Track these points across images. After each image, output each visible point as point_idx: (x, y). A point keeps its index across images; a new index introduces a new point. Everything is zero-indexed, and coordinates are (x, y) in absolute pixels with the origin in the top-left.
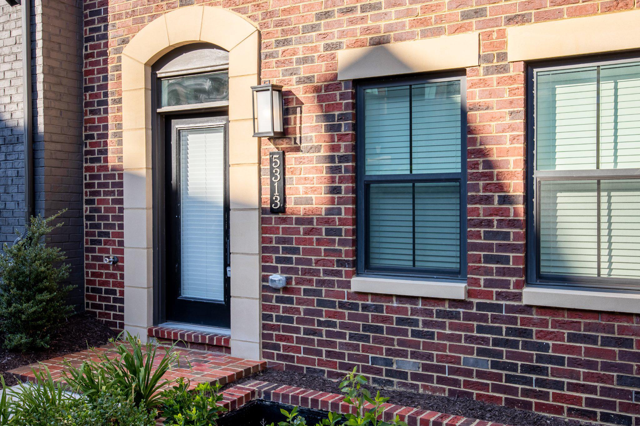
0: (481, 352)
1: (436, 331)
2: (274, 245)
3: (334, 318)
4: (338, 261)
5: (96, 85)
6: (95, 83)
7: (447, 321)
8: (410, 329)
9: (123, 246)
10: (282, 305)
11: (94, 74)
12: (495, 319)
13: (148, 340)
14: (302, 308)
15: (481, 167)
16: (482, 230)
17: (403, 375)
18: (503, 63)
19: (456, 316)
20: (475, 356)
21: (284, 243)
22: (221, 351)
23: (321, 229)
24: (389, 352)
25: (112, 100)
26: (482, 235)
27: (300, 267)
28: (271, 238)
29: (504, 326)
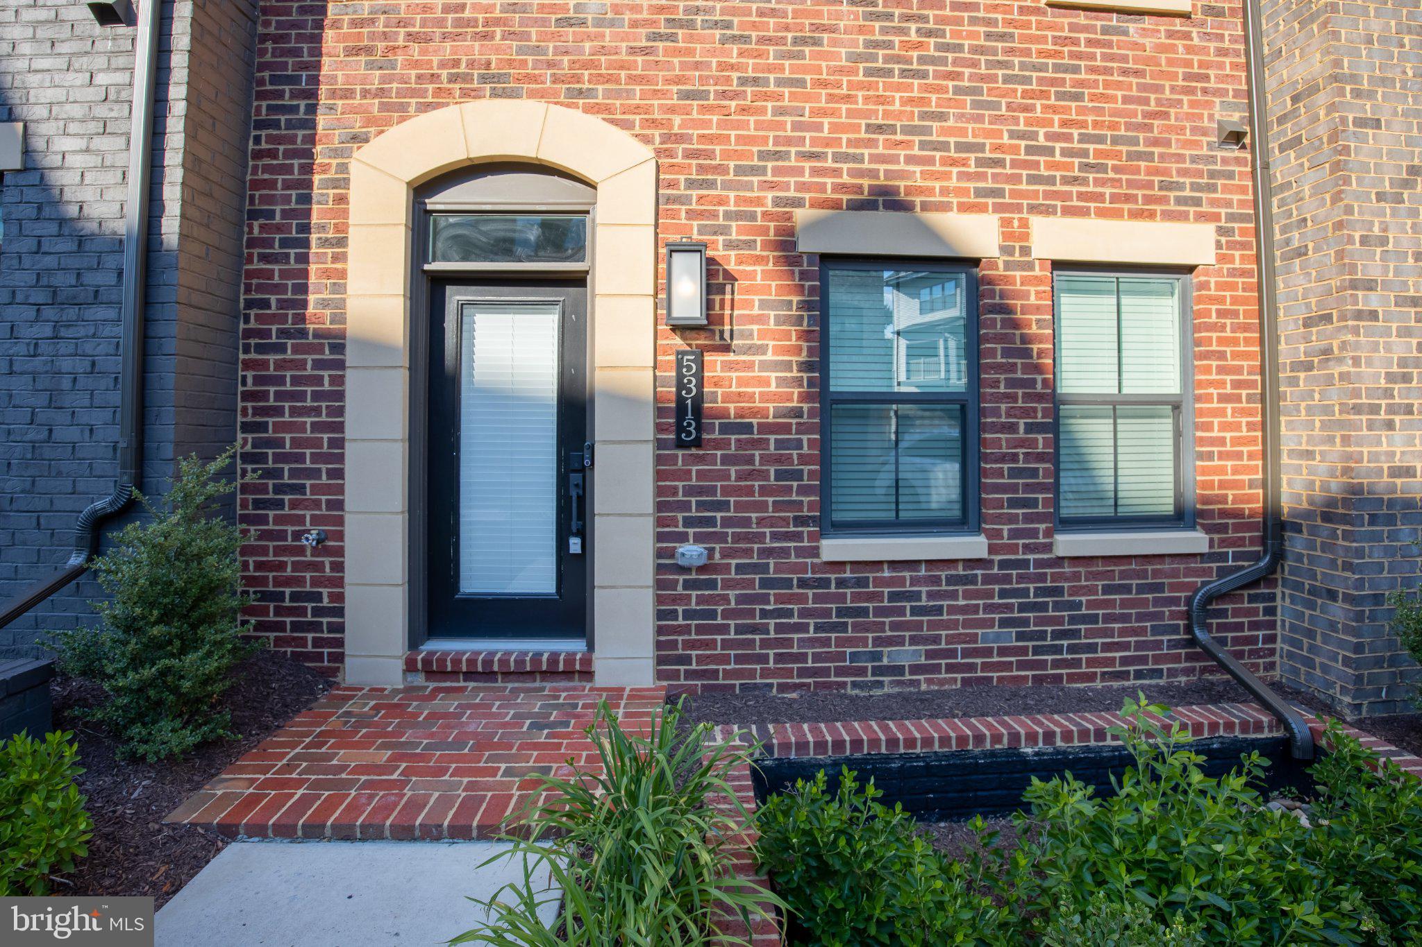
0: (1004, 623)
1: (945, 603)
2: (680, 497)
3: (790, 603)
4: (795, 518)
5: (278, 208)
6: (276, 204)
7: (960, 588)
8: (908, 605)
9: (343, 510)
10: (694, 593)
11: (276, 189)
12: (1021, 578)
13: (405, 679)
14: (732, 594)
15: (1002, 385)
16: (1006, 466)
17: (899, 670)
18: (1026, 259)
19: (972, 580)
20: (996, 629)
21: (700, 493)
22: (571, 679)
23: (768, 471)
24: (878, 641)
25: (320, 239)
26: (1006, 473)
27: (730, 531)
28: (676, 488)
29: (1031, 586)
